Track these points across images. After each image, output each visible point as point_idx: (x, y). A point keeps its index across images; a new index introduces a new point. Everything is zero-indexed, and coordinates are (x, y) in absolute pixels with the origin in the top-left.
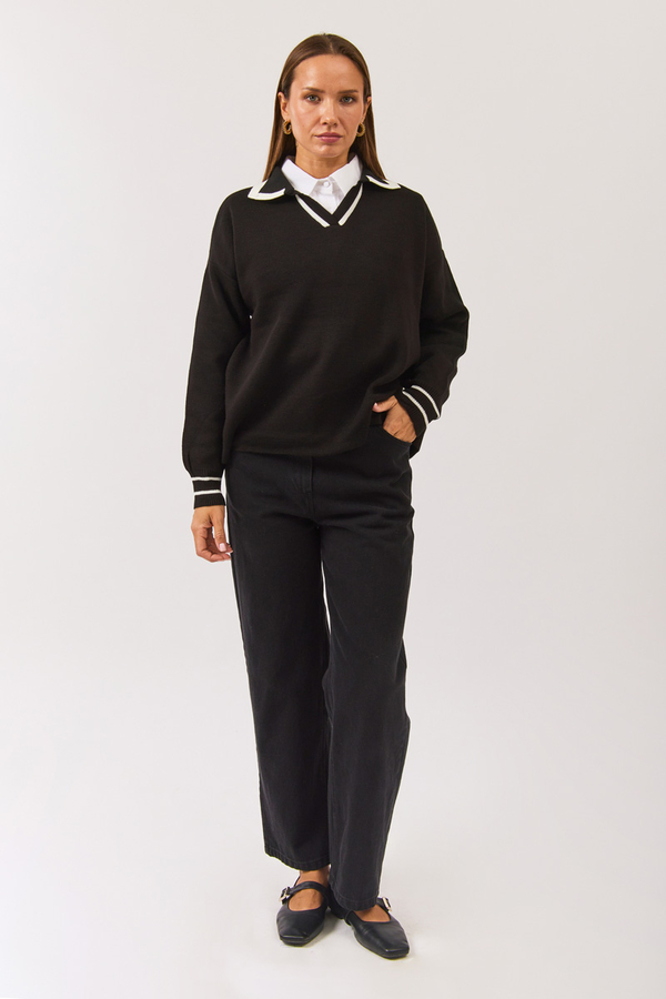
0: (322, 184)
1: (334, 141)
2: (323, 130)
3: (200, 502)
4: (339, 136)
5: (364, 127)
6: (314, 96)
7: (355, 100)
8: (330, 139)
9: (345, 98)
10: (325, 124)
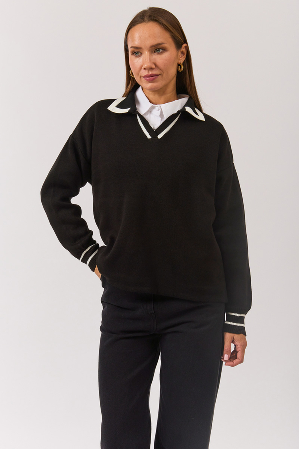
0: (153, 108)
1: (154, 79)
2: (145, 73)
4: (158, 75)
5: (182, 66)
6: (137, 52)
7: (165, 50)
8: (152, 78)
9: (157, 49)
10: (145, 69)
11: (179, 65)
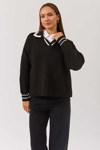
0: (49, 36)
3: (24, 100)
4: (50, 23)
7: (52, 15)
10: (46, 21)
11: (57, 21)
